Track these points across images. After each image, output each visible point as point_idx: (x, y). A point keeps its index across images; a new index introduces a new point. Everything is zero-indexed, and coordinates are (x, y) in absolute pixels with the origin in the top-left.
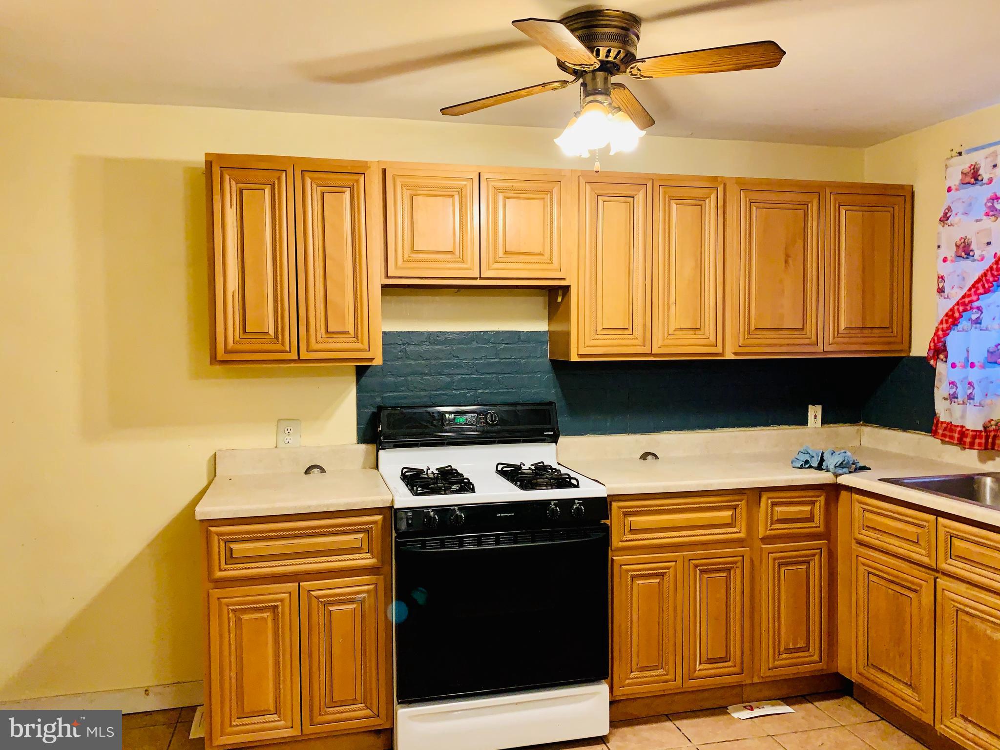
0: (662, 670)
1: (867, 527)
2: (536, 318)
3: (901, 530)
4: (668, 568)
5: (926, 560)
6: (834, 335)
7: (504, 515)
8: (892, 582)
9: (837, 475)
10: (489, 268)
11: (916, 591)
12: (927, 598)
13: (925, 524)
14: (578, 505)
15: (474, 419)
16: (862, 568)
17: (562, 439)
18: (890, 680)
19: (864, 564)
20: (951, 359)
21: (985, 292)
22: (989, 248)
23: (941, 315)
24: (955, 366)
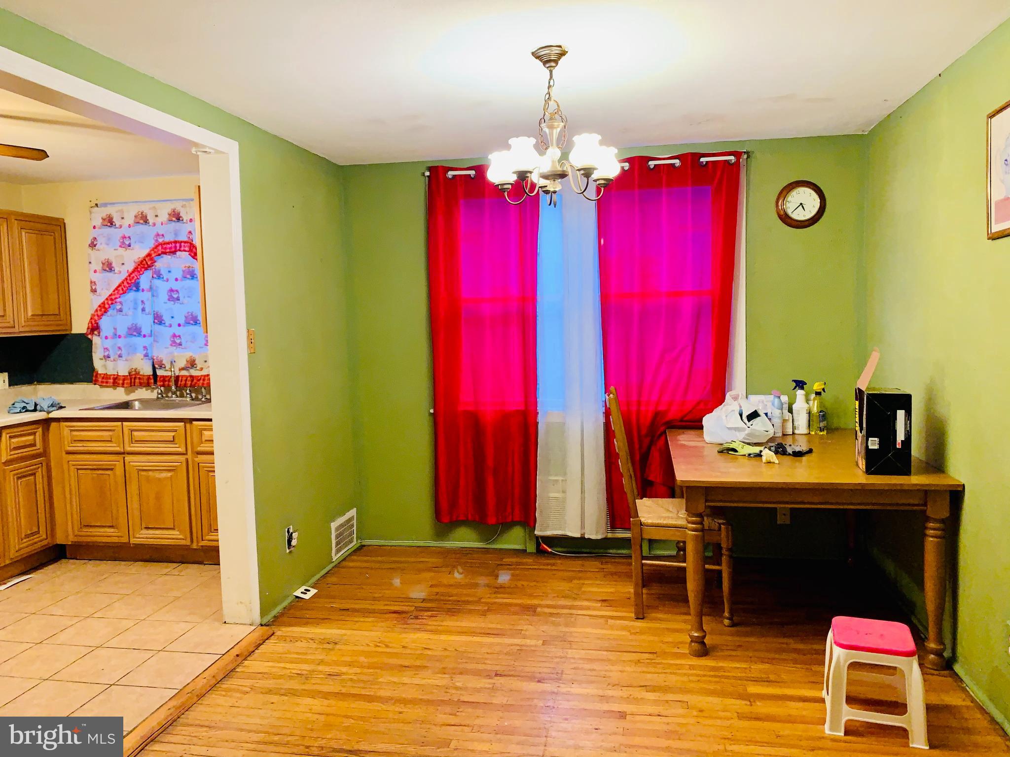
1: (74, 441)
3: (99, 436)
5: (117, 449)
6: (25, 320)
8: (95, 469)
9: (49, 413)
11: (112, 469)
12: (119, 470)
13: (115, 428)
16: (72, 468)
19: (74, 465)
20: (103, 334)
21: (123, 293)
22: (124, 266)
23: (96, 306)
24: (106, 338)
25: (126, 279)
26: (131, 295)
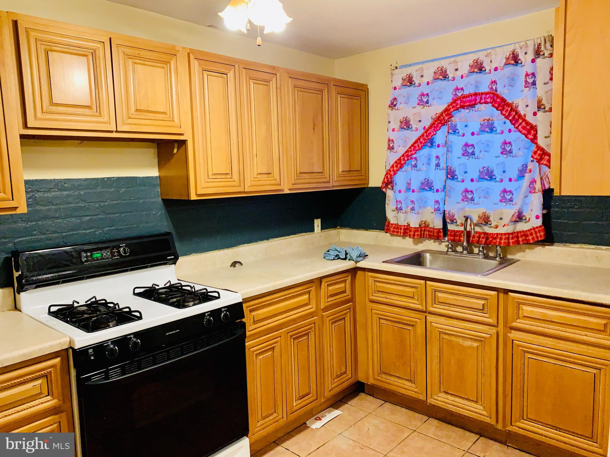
0: (275, 414)
1: (378, 291)
2: (150, 166)
4: (277, 342)
5: (419, 307)
6: (337, 176)
7: (172, 333)
8: (395, 322)
9: (357, 262)
10: (124, 124)
11: (413, 326)
12: (420, 329)
13: (418, 286)
14: (225, 312)
15: (109, 254)
16: (375, 317)
17: (181, 260)
18: (396, 379)
19: (376, 314)
20: (397, 188)
21: (420, 149)
22: (420, 123)
23: (392, 162)
24: (400, 191)
25: (423, 135)
26: (425, 151)
